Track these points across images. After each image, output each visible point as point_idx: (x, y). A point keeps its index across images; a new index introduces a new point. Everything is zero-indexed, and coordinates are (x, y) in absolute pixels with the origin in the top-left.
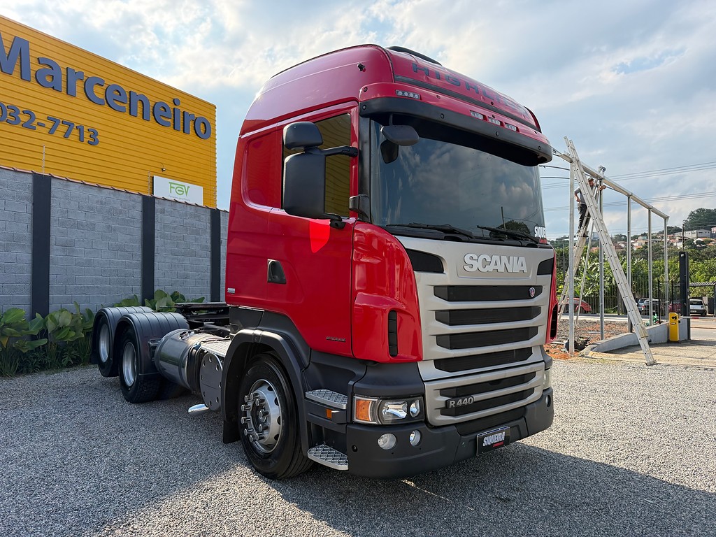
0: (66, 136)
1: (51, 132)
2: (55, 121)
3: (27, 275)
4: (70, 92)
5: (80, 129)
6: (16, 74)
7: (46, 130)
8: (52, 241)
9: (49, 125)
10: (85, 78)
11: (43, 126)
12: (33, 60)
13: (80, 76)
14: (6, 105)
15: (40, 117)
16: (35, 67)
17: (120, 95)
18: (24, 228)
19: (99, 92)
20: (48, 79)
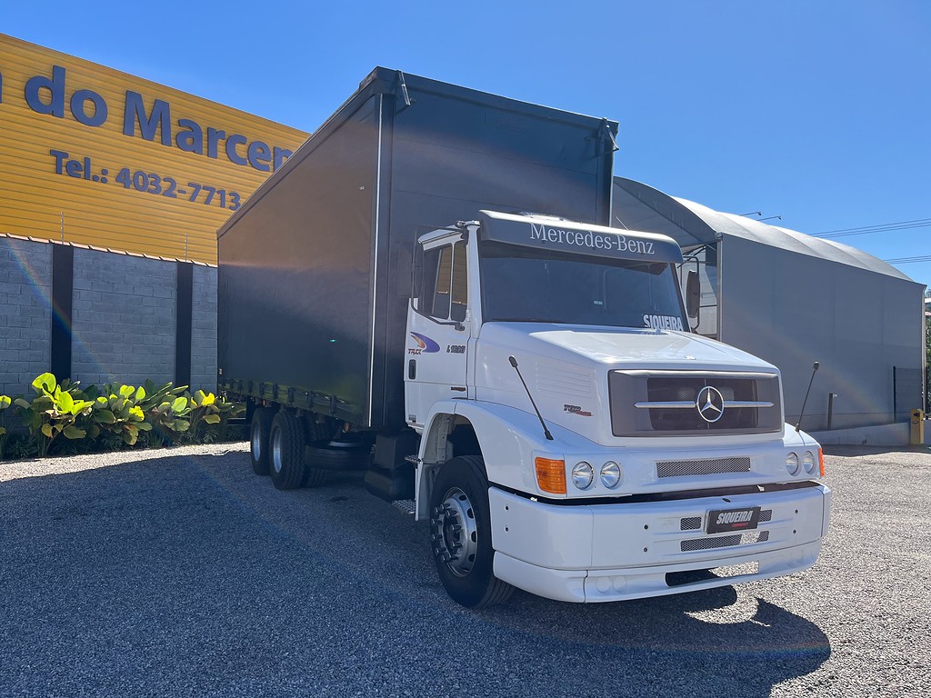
0: (207, 202)
1: (192, 199)
2: (197, 187)
3: (171, 357)
4: (212, 153)
5: (222, 193)
6: (157, 137)
7: (187, 196)
8: (193, 325)
9: (191, 189)
10: (227, 137)
11: (184, 192)
12: (173, 121)
13: (221, 134)
14: (147, 174)
15: (181, 183)
16: (175, 129)
17: (263, 152)
18: (169, 313)
19: (241, 150)
20: (189, 141)
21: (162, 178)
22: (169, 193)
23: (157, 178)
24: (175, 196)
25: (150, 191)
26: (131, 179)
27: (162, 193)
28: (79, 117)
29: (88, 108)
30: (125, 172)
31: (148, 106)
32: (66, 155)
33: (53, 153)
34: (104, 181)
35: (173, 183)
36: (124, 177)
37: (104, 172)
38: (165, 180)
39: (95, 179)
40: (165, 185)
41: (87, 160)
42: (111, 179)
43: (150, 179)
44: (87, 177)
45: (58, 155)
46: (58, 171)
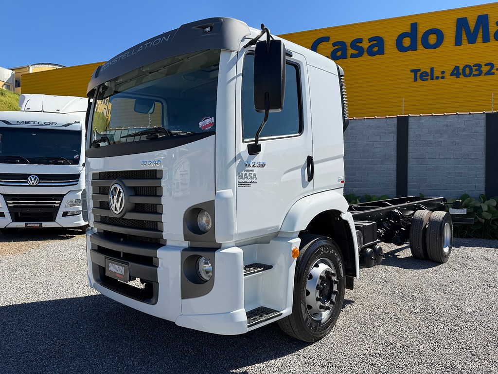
16: (493, 30)
21: (483, 64)
22: (488, 73)
23: (479, 66)
24: (493, 74)
25: (475, 75)
26: (461, 71)
27: (483, 74)
28: (427, 46)
29: (433, 39)
30: (457, 68)
31: (472, 24)
32: (419, 70)
33: (412, 71)
34: (443, 78)
35: (492, 65)
36: (456, 72)
37: (443, 72)
38: (486, 65)
39: (437, 78)
40: (485, 69)
41: (432, 69)
42: (447, 75)
43: (474, 68)
44: (432, 79)
45: (415, 71)
46: (415, 80)
